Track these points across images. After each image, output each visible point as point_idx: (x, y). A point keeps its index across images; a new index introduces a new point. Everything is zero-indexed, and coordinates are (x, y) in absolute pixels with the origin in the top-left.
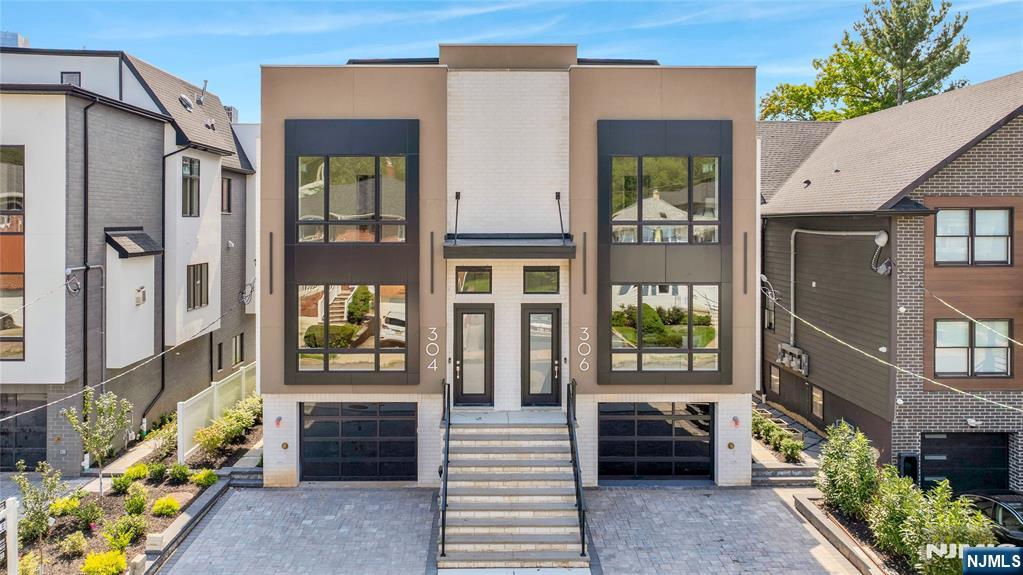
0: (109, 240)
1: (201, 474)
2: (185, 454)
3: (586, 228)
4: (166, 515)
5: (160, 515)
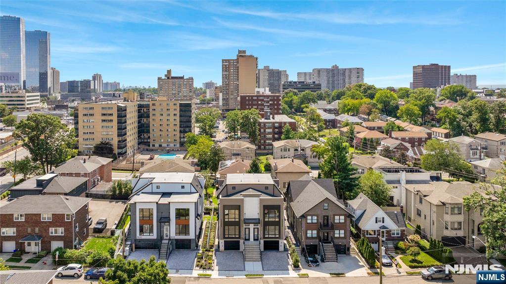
0: (197, 217)
1: (211, 250)
3: (262, 219)
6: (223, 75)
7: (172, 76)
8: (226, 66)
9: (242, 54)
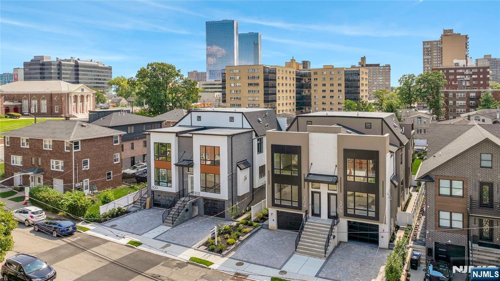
0: (238, 165)
1: (255, 224)
2: (253, 219)
3: (341, 176)
4: (246, 233)
5: (244, 233)
6: (424, 60)
7: (366, 64)
8: (427, 48)
9: (447, 34)
